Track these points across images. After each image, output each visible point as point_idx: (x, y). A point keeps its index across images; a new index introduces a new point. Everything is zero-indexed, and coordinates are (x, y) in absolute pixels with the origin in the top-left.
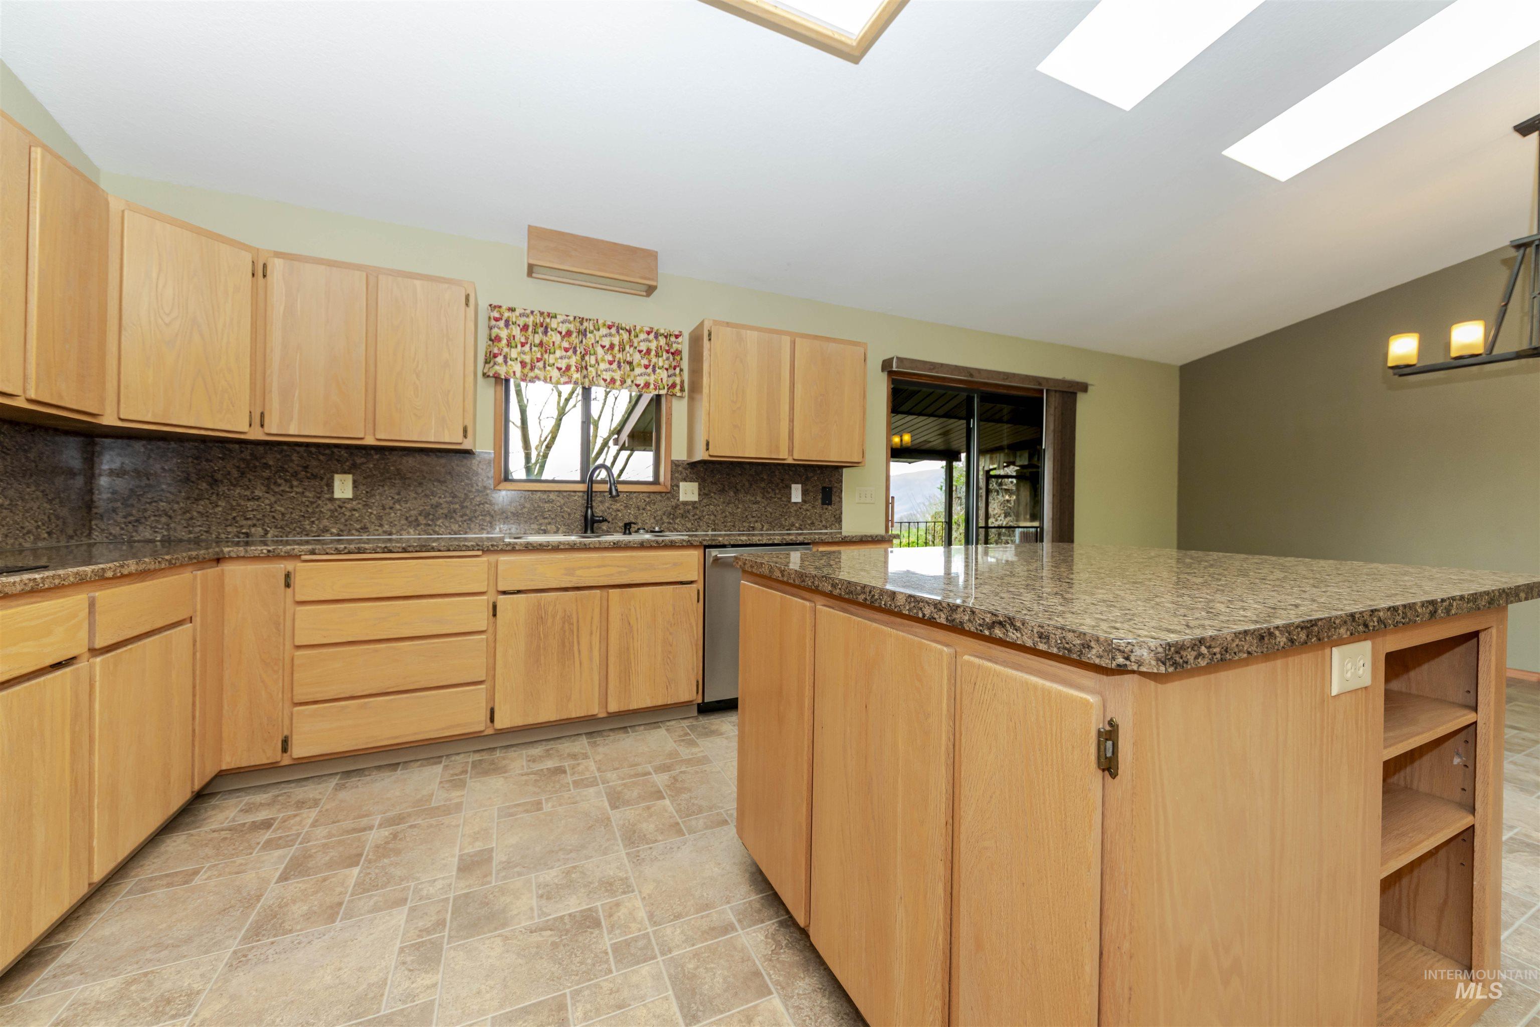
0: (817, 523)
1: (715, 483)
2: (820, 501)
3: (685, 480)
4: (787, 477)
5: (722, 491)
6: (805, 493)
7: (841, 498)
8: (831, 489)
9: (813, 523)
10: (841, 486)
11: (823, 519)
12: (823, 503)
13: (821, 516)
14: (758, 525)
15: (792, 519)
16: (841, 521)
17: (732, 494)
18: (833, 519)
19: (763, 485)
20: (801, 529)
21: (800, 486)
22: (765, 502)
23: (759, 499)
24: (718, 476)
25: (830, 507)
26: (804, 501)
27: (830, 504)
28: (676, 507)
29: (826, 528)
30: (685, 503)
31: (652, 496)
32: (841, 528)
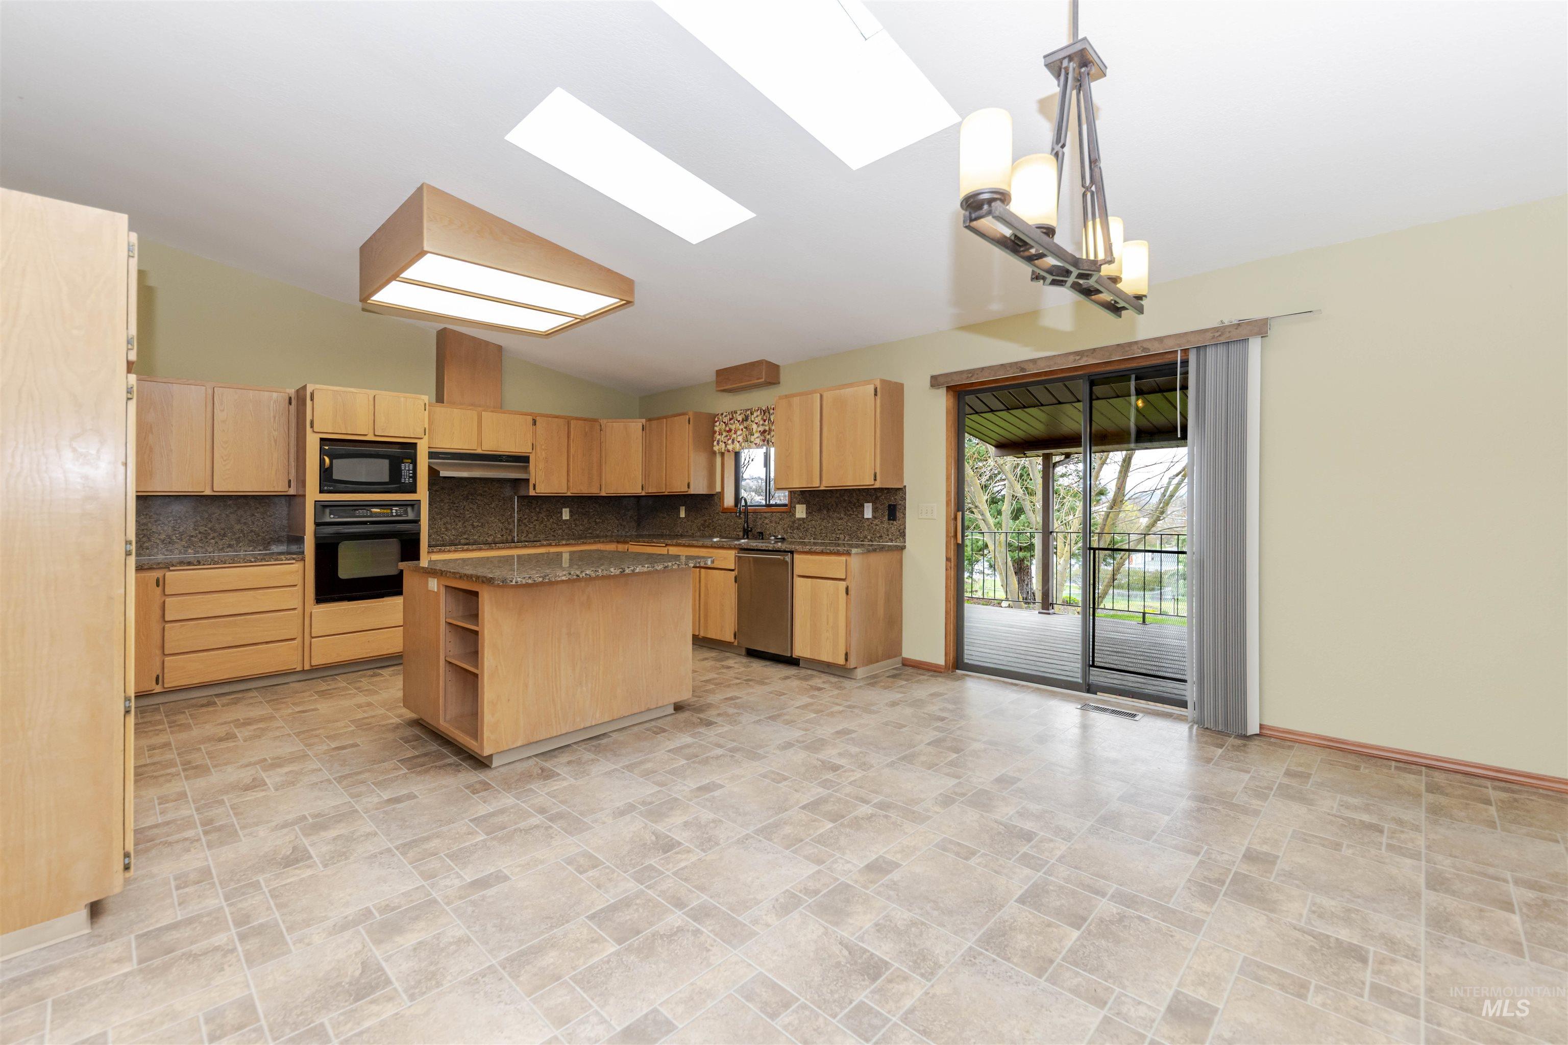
0: (884, 536)
1: (815, 505)
2: (887, 517)
3: (799, 503)
4: (862, 497)
5: (820, 510)
6: (875, 510)
7: (905, 514)
8: (895, 506)
9: (881, 536)
10: (905, 503)
11: (889, 533)
12: (889, 519)
13: (888, 530)
14: (842, 536)
15: (866, 533)
16: (905, 535)
17: (825, 512)
18: (898, 533)
19: (844, 505)
20: (872, 541)
21: (870, 504)
22: (846, 518)
23: (842, 516)
24: (817, 499)
25: (895, 523)
26: (874, 517)
27: (894, 519)
28: (794, 522)
29: (892, 541)
30: (799, 519)
31: (783, 514)
32: (905, 542)
